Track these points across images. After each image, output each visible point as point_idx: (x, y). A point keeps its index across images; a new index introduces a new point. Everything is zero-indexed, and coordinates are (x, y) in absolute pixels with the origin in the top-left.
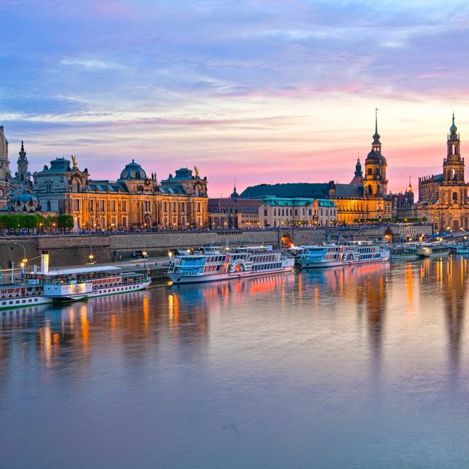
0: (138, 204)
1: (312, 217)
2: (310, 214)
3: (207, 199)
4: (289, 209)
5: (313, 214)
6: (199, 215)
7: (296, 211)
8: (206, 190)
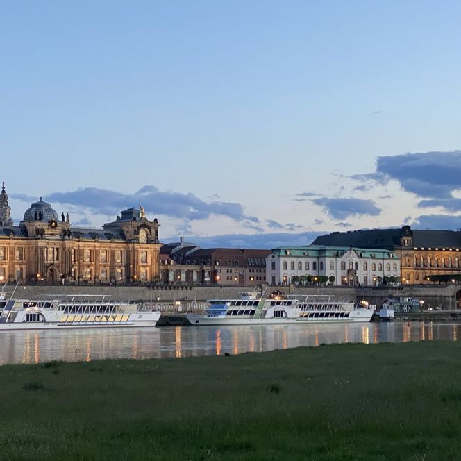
0: (37, 251)
1: (346, 271)
2: (343, 267)
3: (158, 247)
4: (311, 261)
5: (347, 268)
6: (145, 266)
7: (322, 263)
8: (157, 234)
